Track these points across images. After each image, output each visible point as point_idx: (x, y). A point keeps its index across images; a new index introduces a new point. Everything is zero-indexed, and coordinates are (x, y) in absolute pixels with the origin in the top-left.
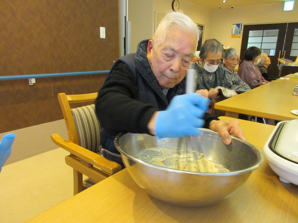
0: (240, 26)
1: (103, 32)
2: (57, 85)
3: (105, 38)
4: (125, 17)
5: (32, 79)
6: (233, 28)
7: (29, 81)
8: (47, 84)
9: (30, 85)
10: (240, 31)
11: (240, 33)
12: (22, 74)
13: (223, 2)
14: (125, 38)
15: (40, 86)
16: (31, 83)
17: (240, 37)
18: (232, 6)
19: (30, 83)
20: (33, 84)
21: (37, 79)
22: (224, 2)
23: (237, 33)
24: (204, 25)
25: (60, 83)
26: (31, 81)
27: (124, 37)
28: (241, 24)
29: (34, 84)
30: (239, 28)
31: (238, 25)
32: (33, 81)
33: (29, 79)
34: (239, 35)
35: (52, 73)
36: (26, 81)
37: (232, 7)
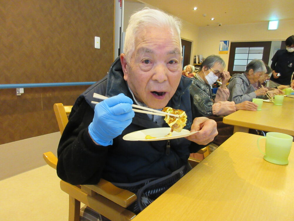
0: (228, 43)
1: (97, 42)
2: (48, 96)
3: (99, 48)
4: (120, 28)
5: (20, 89)
6: (221, 45)
7: (17, 90)
8: (36, 95)
9: (17, 95)
10: (227, 48)
11: (227, 49)
12: (9, 83)
13: (211, 20)
14: (119, 50)
15: (29, 96)
16: (19, 93)
17: (227, 53)
18: (220, 23)
19: (17, 93)
20: (20, 95)
21: (26, 89)
22: (213, 19)
23: (224, 49)
24: (193, 41)
25: (51, 94)
26: (19, 91)
27: (119, 48)
28: (228, 41)
29: (22, 94)
30: (226, 45)
31: (225, 42)
32: (22, 91)
33: (17, 89)
34: (227, 52)
35: (42, 82)
36: (14, 90)
37: (220, 25)
